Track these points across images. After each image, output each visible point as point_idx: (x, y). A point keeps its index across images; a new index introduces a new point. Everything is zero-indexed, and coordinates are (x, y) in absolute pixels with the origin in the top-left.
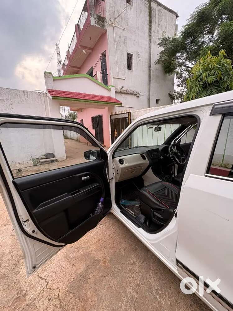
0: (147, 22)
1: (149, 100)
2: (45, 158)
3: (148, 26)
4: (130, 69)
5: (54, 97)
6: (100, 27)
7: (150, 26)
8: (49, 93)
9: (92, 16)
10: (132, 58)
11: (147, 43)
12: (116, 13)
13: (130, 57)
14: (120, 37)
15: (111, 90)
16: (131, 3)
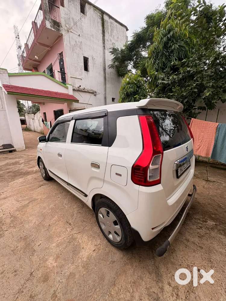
0: (101, 31)
1: (105, 98)
2: (3, 148)
3: (101, 35)
4: (87, 71)
5: (9, 93)
6: (55, 30)
7: (104, 36)
8: (4, 88)
9: (47, 20)
10: (88, 61)
11: (101, 49)
12: (71, 20)
13: (86, 60)
14: (76, 41)
15: (69, 88)
16: (85, 13)
